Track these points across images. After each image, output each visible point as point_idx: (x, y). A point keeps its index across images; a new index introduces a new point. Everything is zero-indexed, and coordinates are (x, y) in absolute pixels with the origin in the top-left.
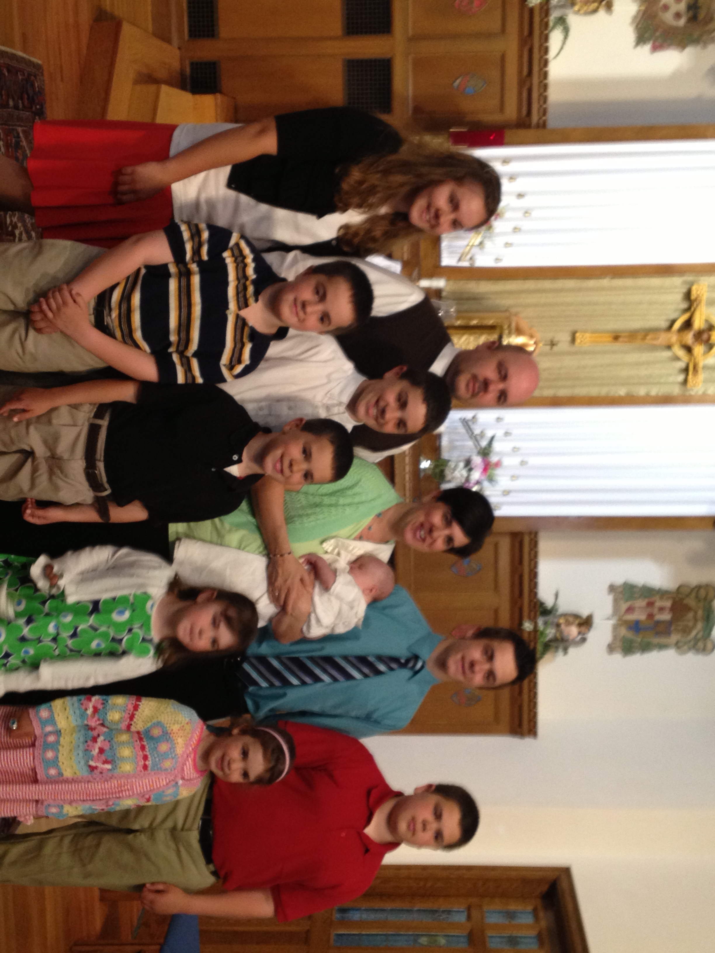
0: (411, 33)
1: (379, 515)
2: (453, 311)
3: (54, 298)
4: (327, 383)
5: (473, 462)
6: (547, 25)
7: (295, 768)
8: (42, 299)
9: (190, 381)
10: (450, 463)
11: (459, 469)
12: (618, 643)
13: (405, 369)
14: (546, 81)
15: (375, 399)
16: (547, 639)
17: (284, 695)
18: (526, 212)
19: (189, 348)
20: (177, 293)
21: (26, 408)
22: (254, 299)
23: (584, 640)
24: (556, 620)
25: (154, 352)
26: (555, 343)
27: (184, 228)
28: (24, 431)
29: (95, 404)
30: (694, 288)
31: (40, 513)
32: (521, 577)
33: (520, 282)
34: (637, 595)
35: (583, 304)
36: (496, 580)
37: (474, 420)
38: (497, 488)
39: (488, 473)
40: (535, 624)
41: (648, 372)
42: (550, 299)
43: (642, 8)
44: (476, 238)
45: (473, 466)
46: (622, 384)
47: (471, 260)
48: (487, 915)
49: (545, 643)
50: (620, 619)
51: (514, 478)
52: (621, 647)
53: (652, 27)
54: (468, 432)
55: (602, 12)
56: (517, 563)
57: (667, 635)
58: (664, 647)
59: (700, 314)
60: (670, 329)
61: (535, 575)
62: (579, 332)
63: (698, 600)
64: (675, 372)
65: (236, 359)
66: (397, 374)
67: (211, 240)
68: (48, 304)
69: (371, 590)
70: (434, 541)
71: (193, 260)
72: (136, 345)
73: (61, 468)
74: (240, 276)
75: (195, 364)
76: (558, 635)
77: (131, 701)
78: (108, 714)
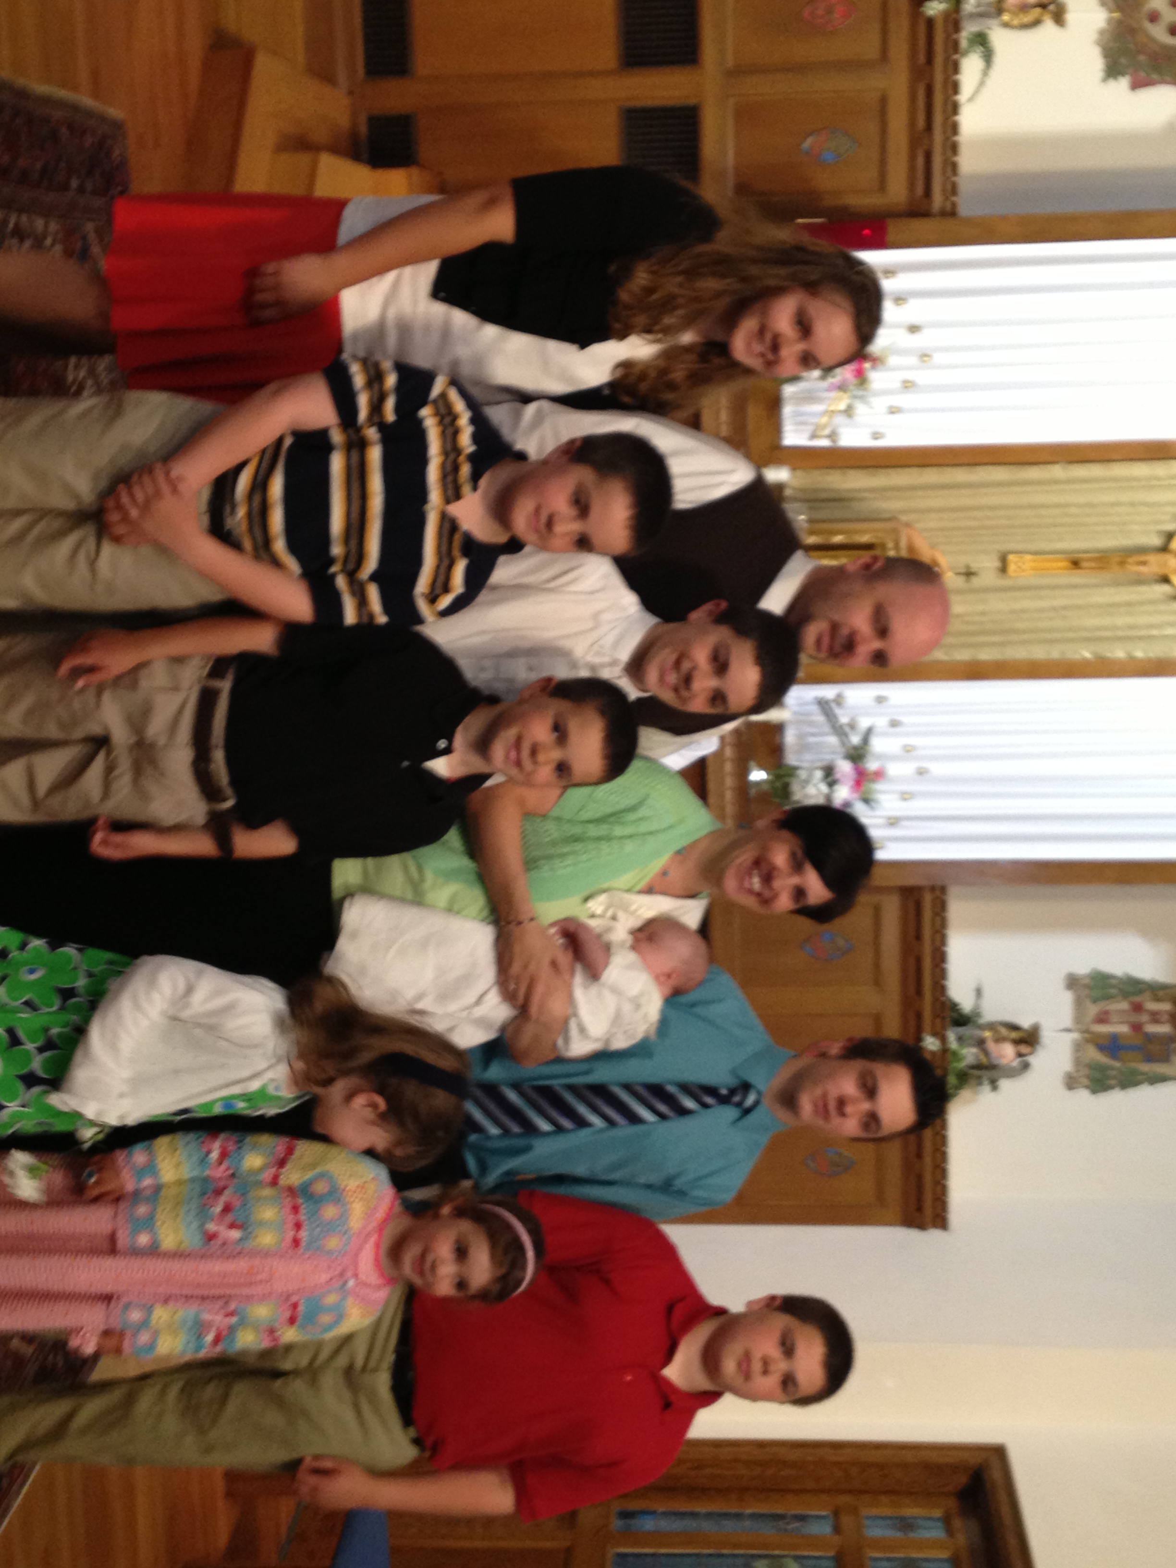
0: (730, 63)
1: (678, 853)
2: (804, 520)
3: (141, 484)
4: (592, 629)
5: (837, 770)
6: (955, 47)
8: (121, 486)
9: (365, 620)
10: (799, 772)
11: (813, 782)
12: (1085, 1072)
13: (724, 605)
14: (956, 138)
15: (673, 657)
16: (964, 1064)
17: (527, 1149)
18: (923, 356)
19: (364, 565)
20: (344, 476)
21: (96, 664)
22: (471, 484)
23: (1026, 1066)
24: (978, 1033)
25: (306, 573)
26: (973, 570)
27: (355, 369)
28: (93, 701)
29: (209, 658)
31: (118, 838)
32: (919, 961)
33: (915, 471)
34: (1113, 991)
35: (1021, 507)
36: (877, 966)
37: (839, 700)
38: (878, 813)
39: (863, 788)
40: (943, 1039)
41: (1129, 620)
42: (964, 499)
43: (1116, 15)
44: (840, 399)
45: (838, 776)
46: (1087, 640)
47: (833, 436)
48: (867, 1522)
49: (961, 1070)
50: (1087, 1031)
51: (907, 796)
52: (1088, 1077)
53: (1132, 46)
54: (829, 720)
55: (1048, 24)
56: (911, 937)
57: (1165, 1058)
58: (1161, 1079)
60: (1165, 548)
61: (943, 958)
62: (1013, 552)
64: (1174, 618)
65: (440, 585)
66: (710, 613)
67: (400, 388)
68: (132, 496)
69: (669, 976)
70: (775, 896)
71: (370, 421)
72: (276, 563)
73: (153, 762)
74: (449, 446)
75: (373, 593)
76: (983, 1059)
77: (283, 1141)
78: (245, 1159)
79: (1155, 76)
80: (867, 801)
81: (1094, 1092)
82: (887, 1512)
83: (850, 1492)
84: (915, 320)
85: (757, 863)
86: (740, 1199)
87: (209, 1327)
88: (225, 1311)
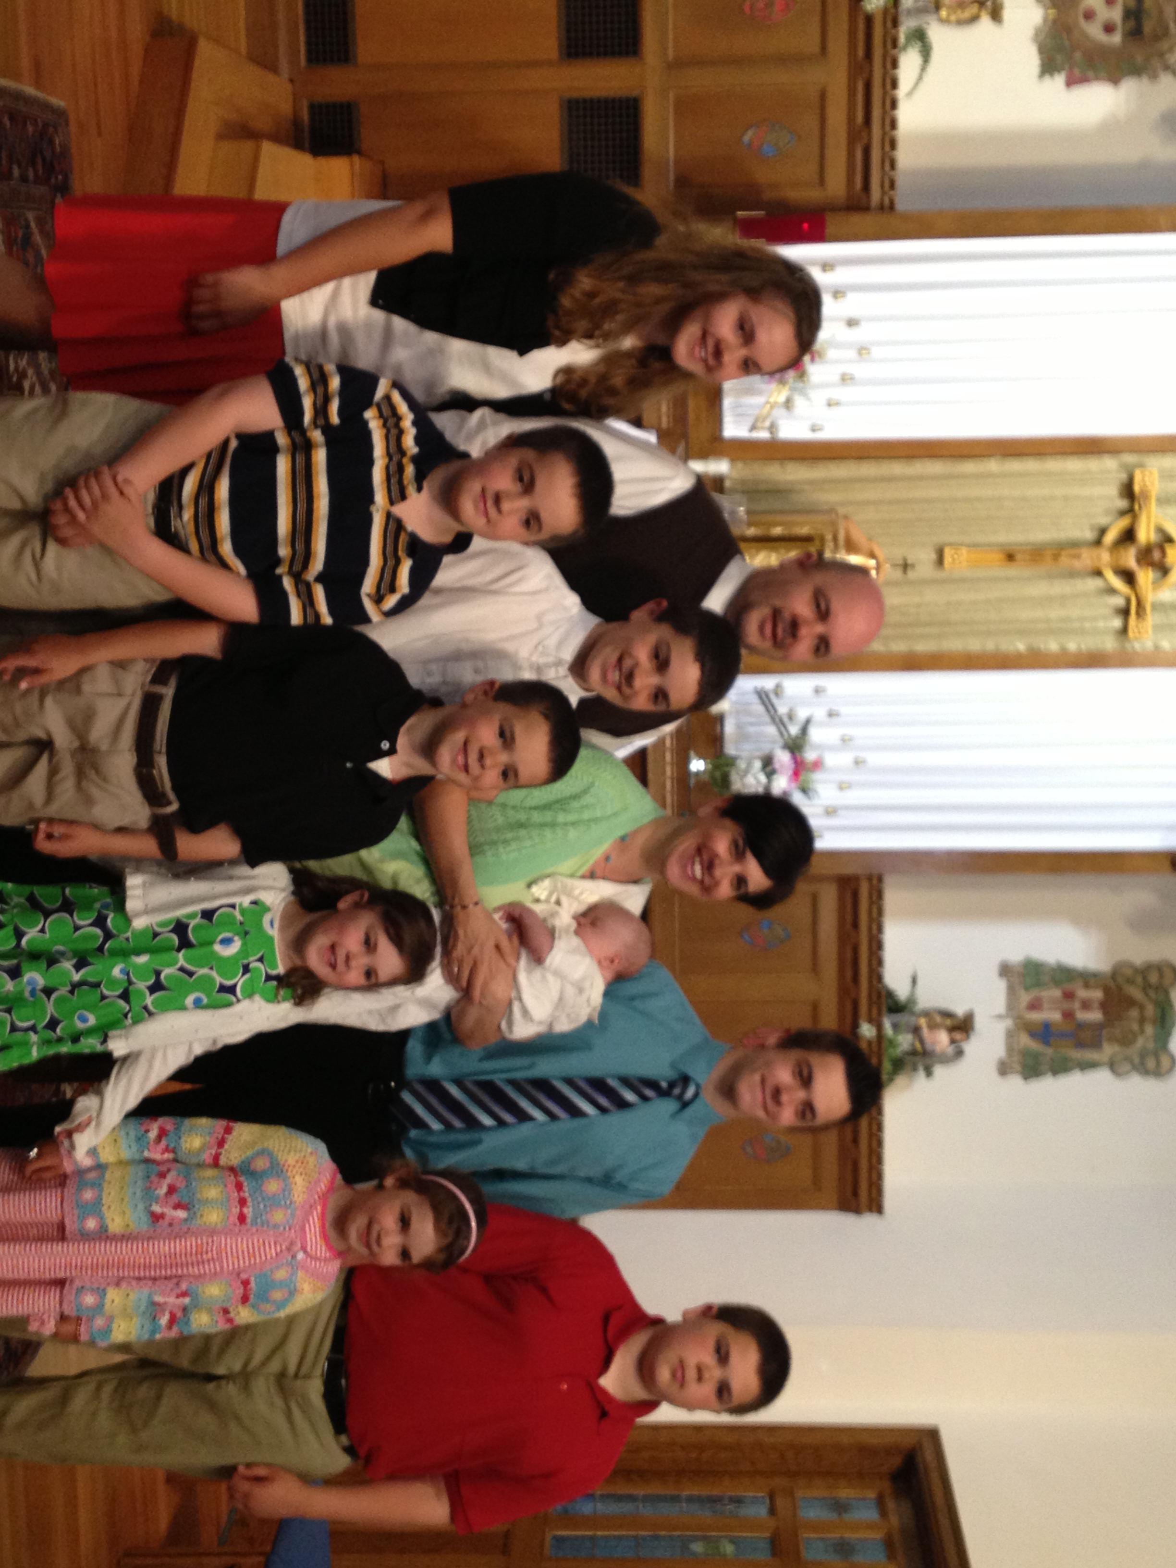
0: (671, 56)
1: (622, 839)
2: (741, 513)
3: (88, 488)
4: (537, 629)
5: (775, 760)
6: (893, 42)
8: (67, 491)
9: (311, 621)
10: (738, 762)
11: (752, 772)
12: (1016, 1060)
13: (664, 604)
14: (895, 134)
15: (616, 656)
16: (899, 1052)
17: (469, 1144)
18: (861, 350)
19: (310, 567)
20: (290, 478)
21: (40, 666)
22: (415, 486)
23: (960, 1053)
24: (913, 1022)
25: (252, 575)
26: (909, 563)
27: (299, 371)
28: (36, 705)
29: (154, 661)
30: (1138, 474)
32: (856, 949)
33: (852, 464)
34: (1046, 978)
35: (957, 500)
36: (815, 955)
37: (778, 691)
38: (816, 801)
39: (802, 778)
40: (879, 1027)
41: (1062, 613)
42: (901, 492)
43: (1052, 12)
44: (780, 392)
45: (777, 765)
46: (1022, 632)
47: (772, 428)
49: (896, 1057)
50: (1019, 1018)
51: (844, 786)
52: (1021, 1063)
53: (1067, 43)
54: (768, 710)
55: (985, 21)
56: (848, 926)
57: (1096, 1044)
58: (1091, 1065)
59: (1149, 518)
60: (1098, 542)
61: (879, 946)
62: (950, 544)
63: (1146, 987)
64: (1107, 611)
65: (387, 584)
66: (652, 613)
67: (343, 391)
68: (78, 498)
69: (611, 961)
70: (717, 884)
71: (315, 424)
72: (224, 565)
73: (95, 767)
74: (393, 449)
75: (319, 593)
76: (918, 1046)
77: (221, 1124)
78: (183, 1140)
79: (1090, 74)
80: (805, 790)
81: (1026, 1078)
82: (822, 1493)
83: (785, 1474)
84: (854, 313)
85: (699, 851)
87: (163, 1312)
88: (179, 1292)
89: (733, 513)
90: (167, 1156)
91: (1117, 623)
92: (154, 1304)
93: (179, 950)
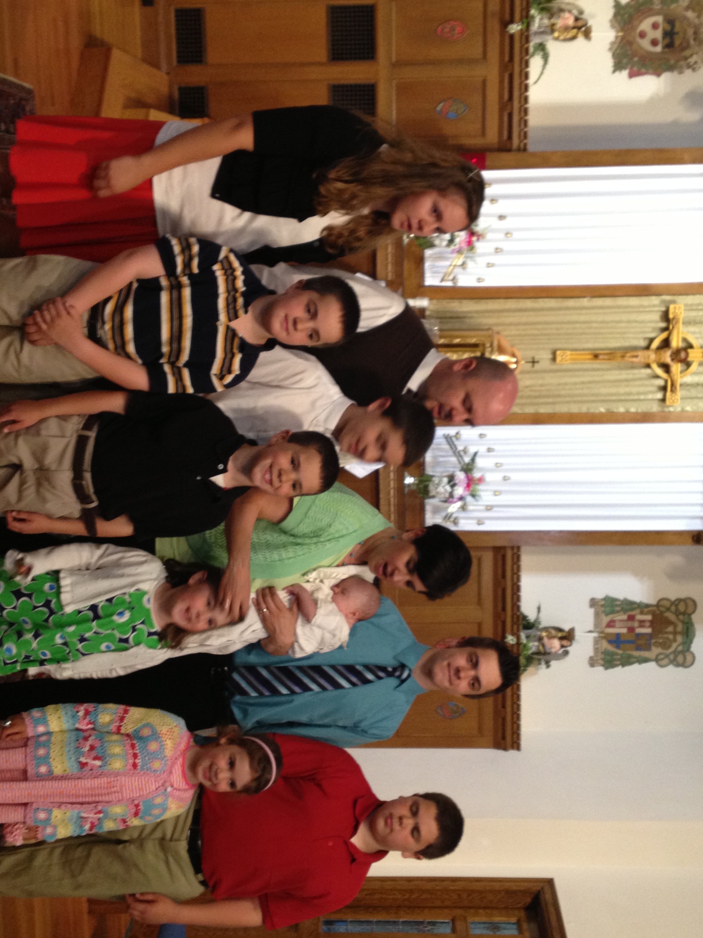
0: (394, 59)
2: (436, 330)
3: (48, 310)
5: (456, 478)
6: (527, 51)
7: (282, 777)
8: (36, 312)
9: (180, 391)
10: (434, 479)
11: (443, 484)
12: (601, 656)
14: (527, 106)
16: (530, 652)
18: (507, 234)
19: (181, 358)
20: (169, 306)
21: (16, 419)
22: (244, 310)
23: (566, 653)
24: (539, 633)
25: (146, 364)
26: (536, 360)
27: (174, 242)
28: (12, 443)
29: (85, 415)
30: (672, 307)
32: (504, 591)
33: (502, 301)
34: (618, 609)
35: (563, 323)
36: (479, 594)
37: (457, 436)
38: (480, 503)
39: (471, 488)
40: (518, 638)
41: (627, 390)
42: (532, 318)
43: (620, 34)
44: (459, 258)
45: (457, 481)
46: (603, 401)
47: (454, 279)
48: (472, 926)
49: (529, 656)
50: (602, 632)
51: (497, 493)
52: (603, 659)
53: (629, 53)
54: (452, 448)
55: (581, 39)
56: (500, 577)
57: (648, 648)
58: (646, 660)
59: (678, 333)
60: (648, 348)
61: (518, 588)
62: (560, 349)
63: (677, 613)
64: (654, 389)
65: (227, 369)
66: (380, 407)
67: (201, 253)
68: (42, 316)
69: (354, 614)
71: (184, 273)
72: (128, 356)
73: (48, 480)
74: (230, 287)
75: (186, 374)
76: (541, 648)
77: (122, 707)
78: (99, 717)
79: (643, 70)
80: (473, 496)
81: (606, 668)
82: (484, 919)
83: (461, 908)
84: (502, 212)
86: (398, 734)
87: (86, 821)
88: (95, 811)
89: (431, 330)
90: (90, 726)
91: (660, 395)
92: (82, 818)
93: (93, 621)
